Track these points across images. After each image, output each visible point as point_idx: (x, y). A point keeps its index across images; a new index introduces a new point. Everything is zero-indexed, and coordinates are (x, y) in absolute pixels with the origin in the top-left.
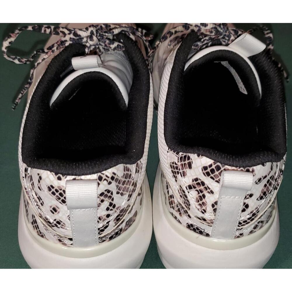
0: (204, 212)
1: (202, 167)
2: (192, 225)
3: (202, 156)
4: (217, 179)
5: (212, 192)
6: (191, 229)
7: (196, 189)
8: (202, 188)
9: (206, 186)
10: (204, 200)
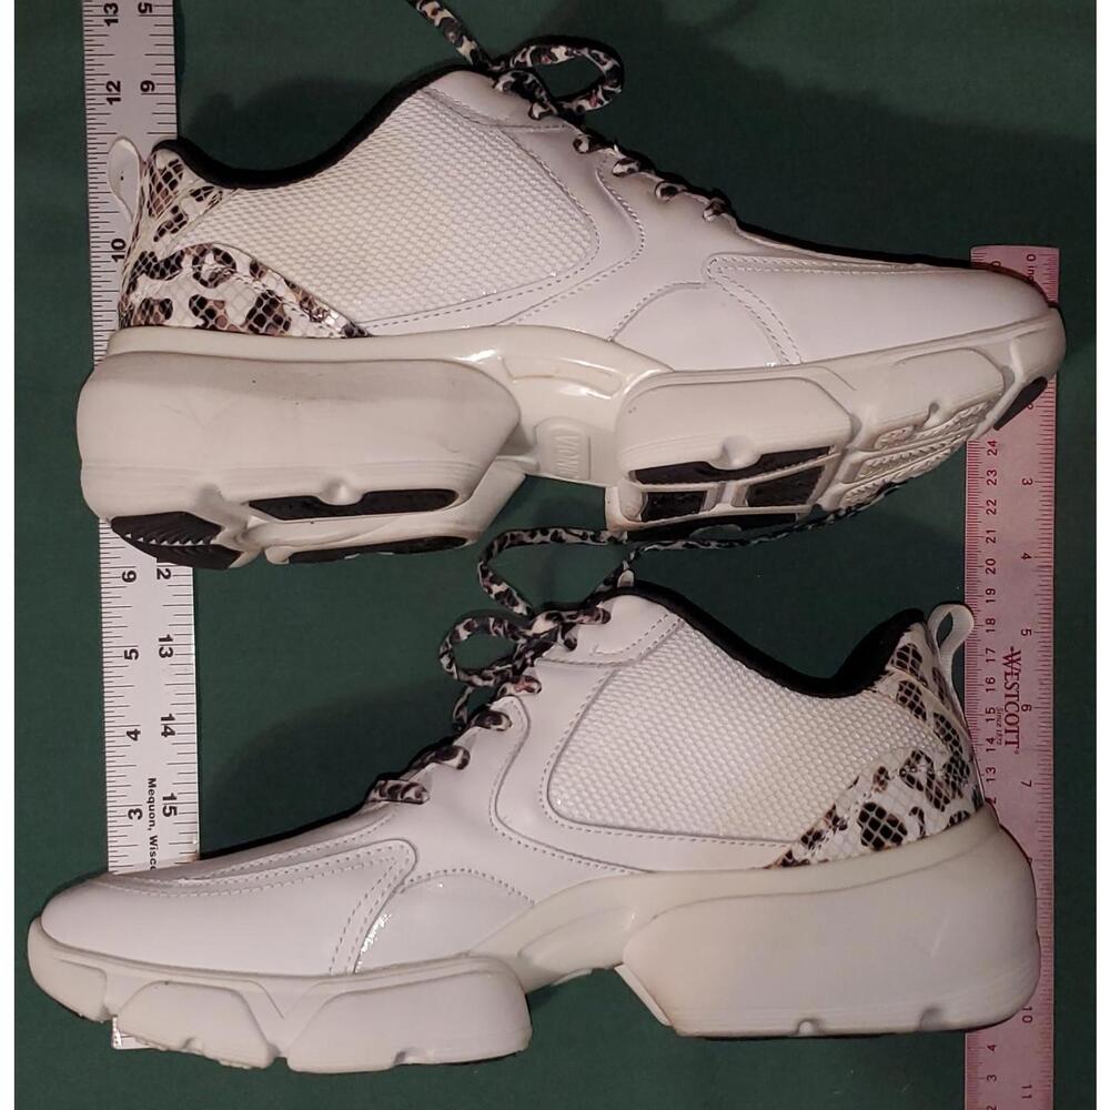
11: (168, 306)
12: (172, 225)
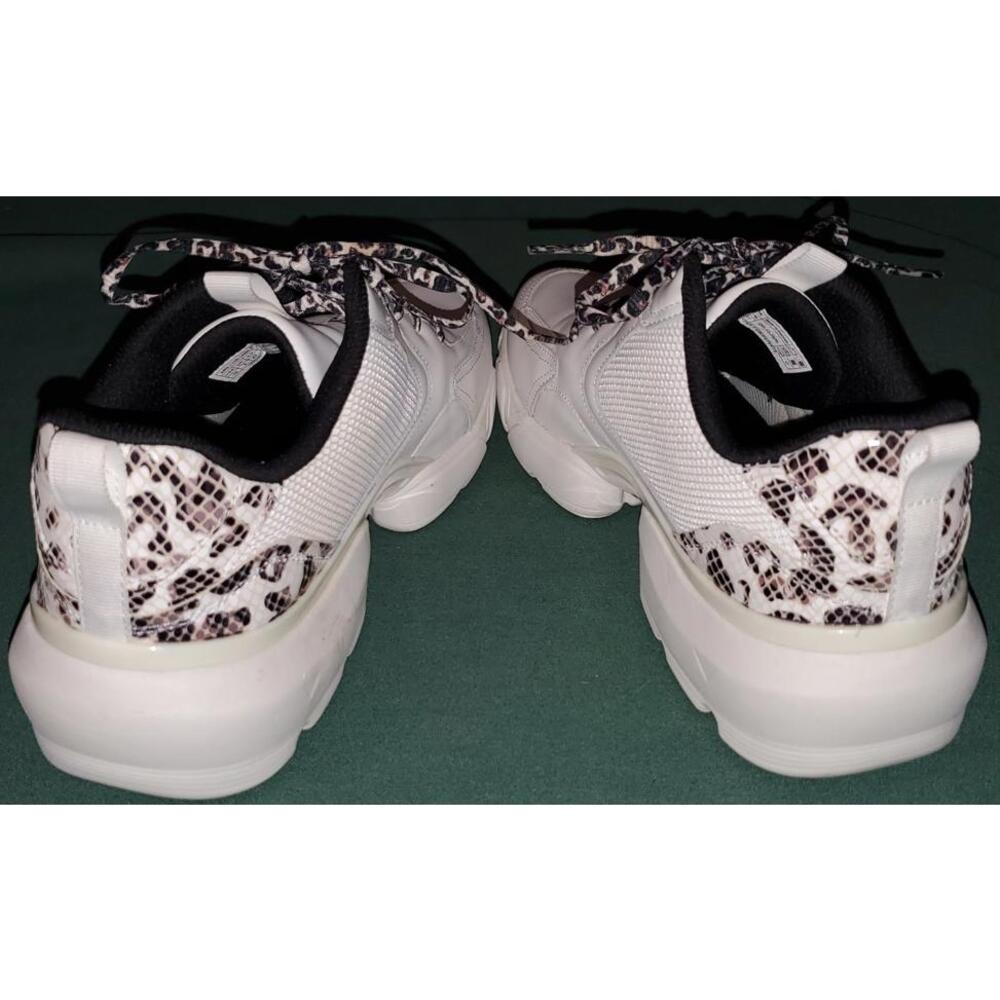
0: (870, 559)
1: (856, 453)
2: (839, 611)
3: (848, 431)
4: (893, 469)
5: (883, 504)
6: (838, 623)
7: (844, 513)
8: (860, 502)
9: (868, 495)
10: (867, 531)
11: (245, 614)
12: (233, 539)
